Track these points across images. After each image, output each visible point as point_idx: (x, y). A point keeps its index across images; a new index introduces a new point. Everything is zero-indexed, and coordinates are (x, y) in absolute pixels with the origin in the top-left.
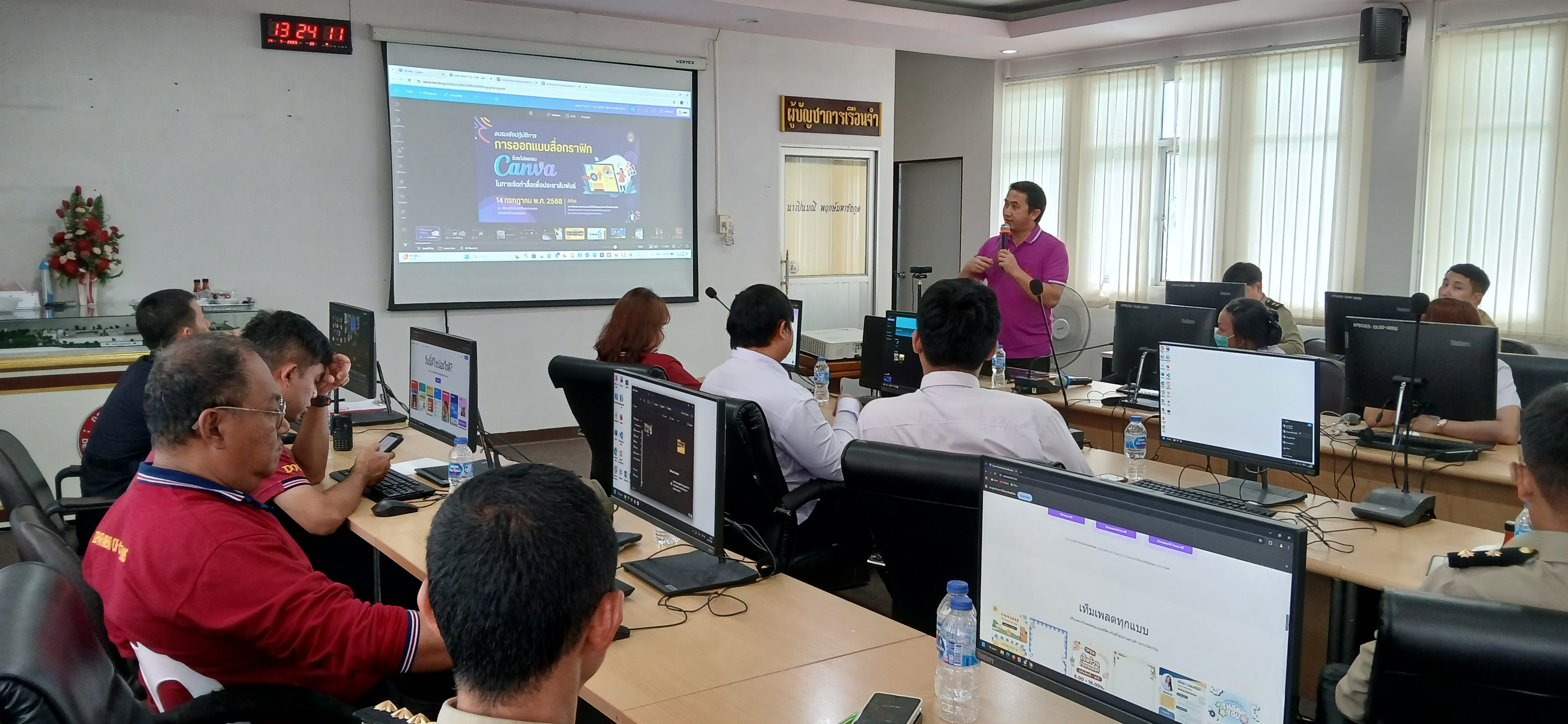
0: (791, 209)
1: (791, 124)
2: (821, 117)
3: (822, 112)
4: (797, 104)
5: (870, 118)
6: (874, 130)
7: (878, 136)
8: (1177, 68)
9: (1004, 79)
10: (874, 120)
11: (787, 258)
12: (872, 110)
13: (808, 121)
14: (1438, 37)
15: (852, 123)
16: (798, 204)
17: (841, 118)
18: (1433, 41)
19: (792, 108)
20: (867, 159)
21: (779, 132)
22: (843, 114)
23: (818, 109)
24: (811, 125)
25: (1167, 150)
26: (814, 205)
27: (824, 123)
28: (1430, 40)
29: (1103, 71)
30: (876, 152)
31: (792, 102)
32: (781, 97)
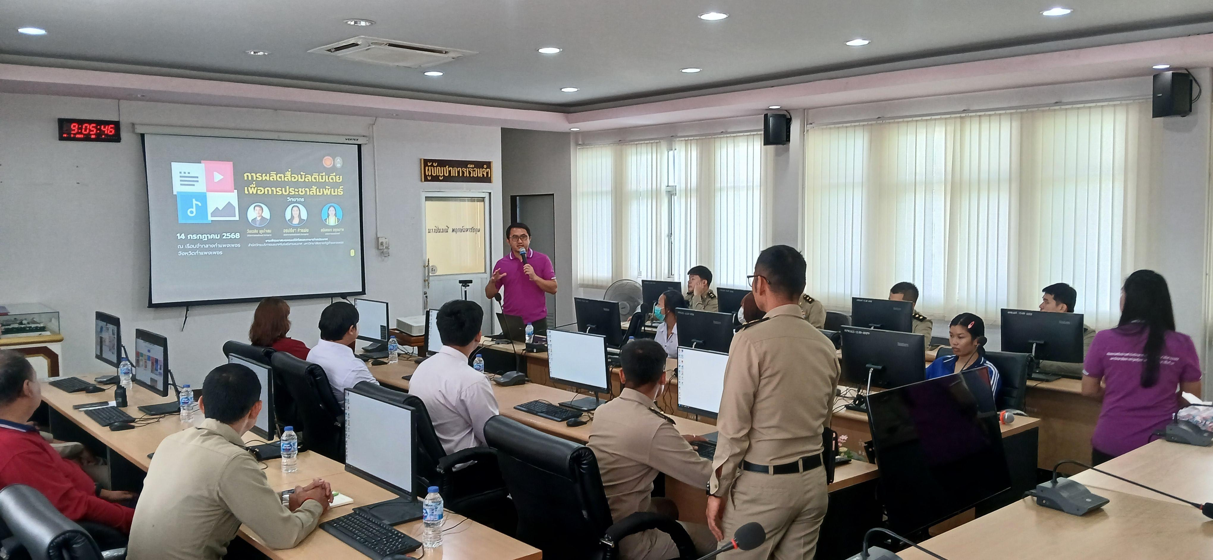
0: (431, 231)
1: (428, 177)
2: (450, 172)
3: (450, 168)
4: (432, 164)
5: (484, 172)
6: (487, 179)
7: (491, 182)
8: (673, 143)
9: (577, 144)
10: (487, 173)
11: (428, 263)
12: (485, 166)
13: (440, 175)
14: (808, 131)
15: (472, 175)
16: (435, 228)
17: (464, 172)
18: (805, 133)
19: (429, 166)
20: (484, 198)
21: (420, 182)
22: (465, 169)
23: (447, 166)
24: (442, 177)
25: (671, 194)
26: (447, 228)
27: (452, 175)
28: (803, 132)
29: (633, 143)
30: (490, 193)
31: (428, 163)
32: (421, 160)
